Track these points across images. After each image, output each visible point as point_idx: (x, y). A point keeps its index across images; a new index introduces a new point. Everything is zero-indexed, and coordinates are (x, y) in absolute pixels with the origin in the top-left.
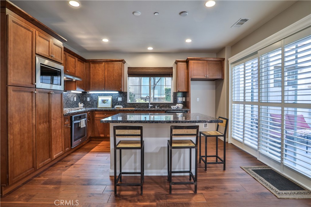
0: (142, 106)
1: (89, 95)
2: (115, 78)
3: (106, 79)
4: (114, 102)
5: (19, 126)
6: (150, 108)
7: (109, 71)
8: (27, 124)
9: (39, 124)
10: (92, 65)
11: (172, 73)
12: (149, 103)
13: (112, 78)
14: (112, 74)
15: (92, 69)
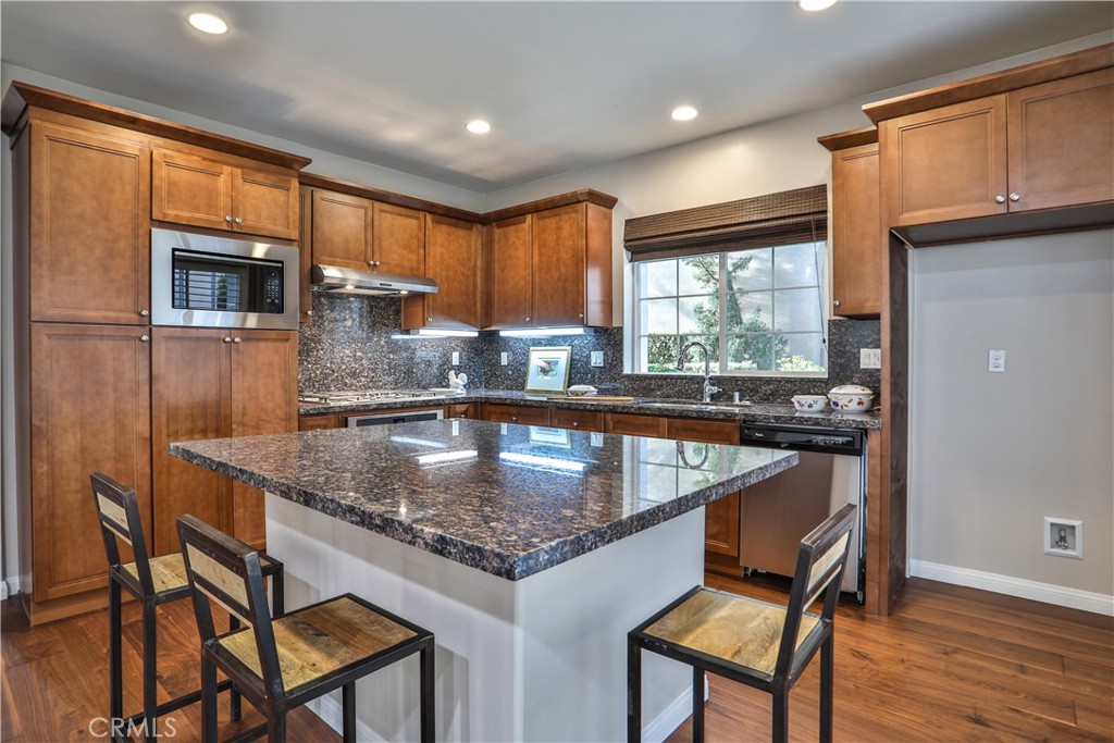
0: (680, 391)
1: (505, 344)
2: (563, 270)
3: (537, 279)
4: (577, 371)
5: (79, 436)
6: (708, 400)
7: (545, 245)
8: (110, 433)
9: (168, 436)
10: (498, 232)
11: (821, 216)
12: (703, 379)
13: (556, 274)
14: (555, 259)
15: (496, 246)
